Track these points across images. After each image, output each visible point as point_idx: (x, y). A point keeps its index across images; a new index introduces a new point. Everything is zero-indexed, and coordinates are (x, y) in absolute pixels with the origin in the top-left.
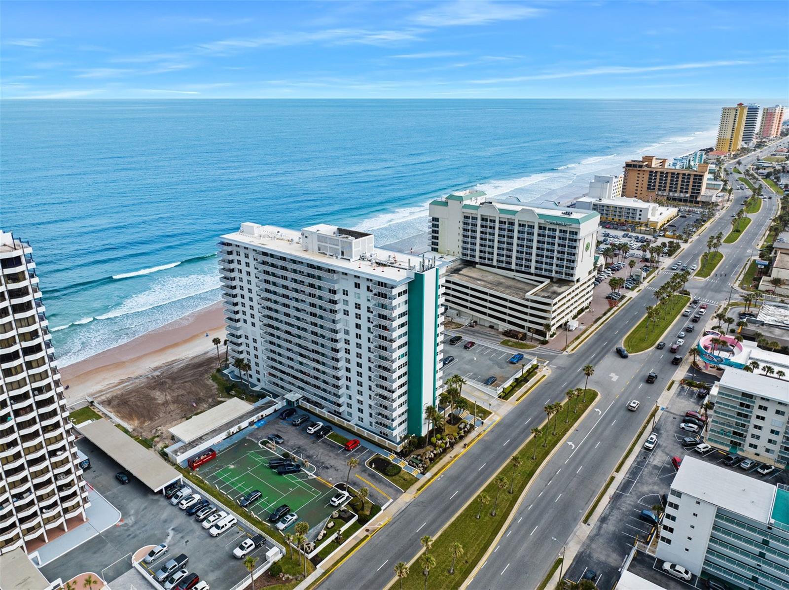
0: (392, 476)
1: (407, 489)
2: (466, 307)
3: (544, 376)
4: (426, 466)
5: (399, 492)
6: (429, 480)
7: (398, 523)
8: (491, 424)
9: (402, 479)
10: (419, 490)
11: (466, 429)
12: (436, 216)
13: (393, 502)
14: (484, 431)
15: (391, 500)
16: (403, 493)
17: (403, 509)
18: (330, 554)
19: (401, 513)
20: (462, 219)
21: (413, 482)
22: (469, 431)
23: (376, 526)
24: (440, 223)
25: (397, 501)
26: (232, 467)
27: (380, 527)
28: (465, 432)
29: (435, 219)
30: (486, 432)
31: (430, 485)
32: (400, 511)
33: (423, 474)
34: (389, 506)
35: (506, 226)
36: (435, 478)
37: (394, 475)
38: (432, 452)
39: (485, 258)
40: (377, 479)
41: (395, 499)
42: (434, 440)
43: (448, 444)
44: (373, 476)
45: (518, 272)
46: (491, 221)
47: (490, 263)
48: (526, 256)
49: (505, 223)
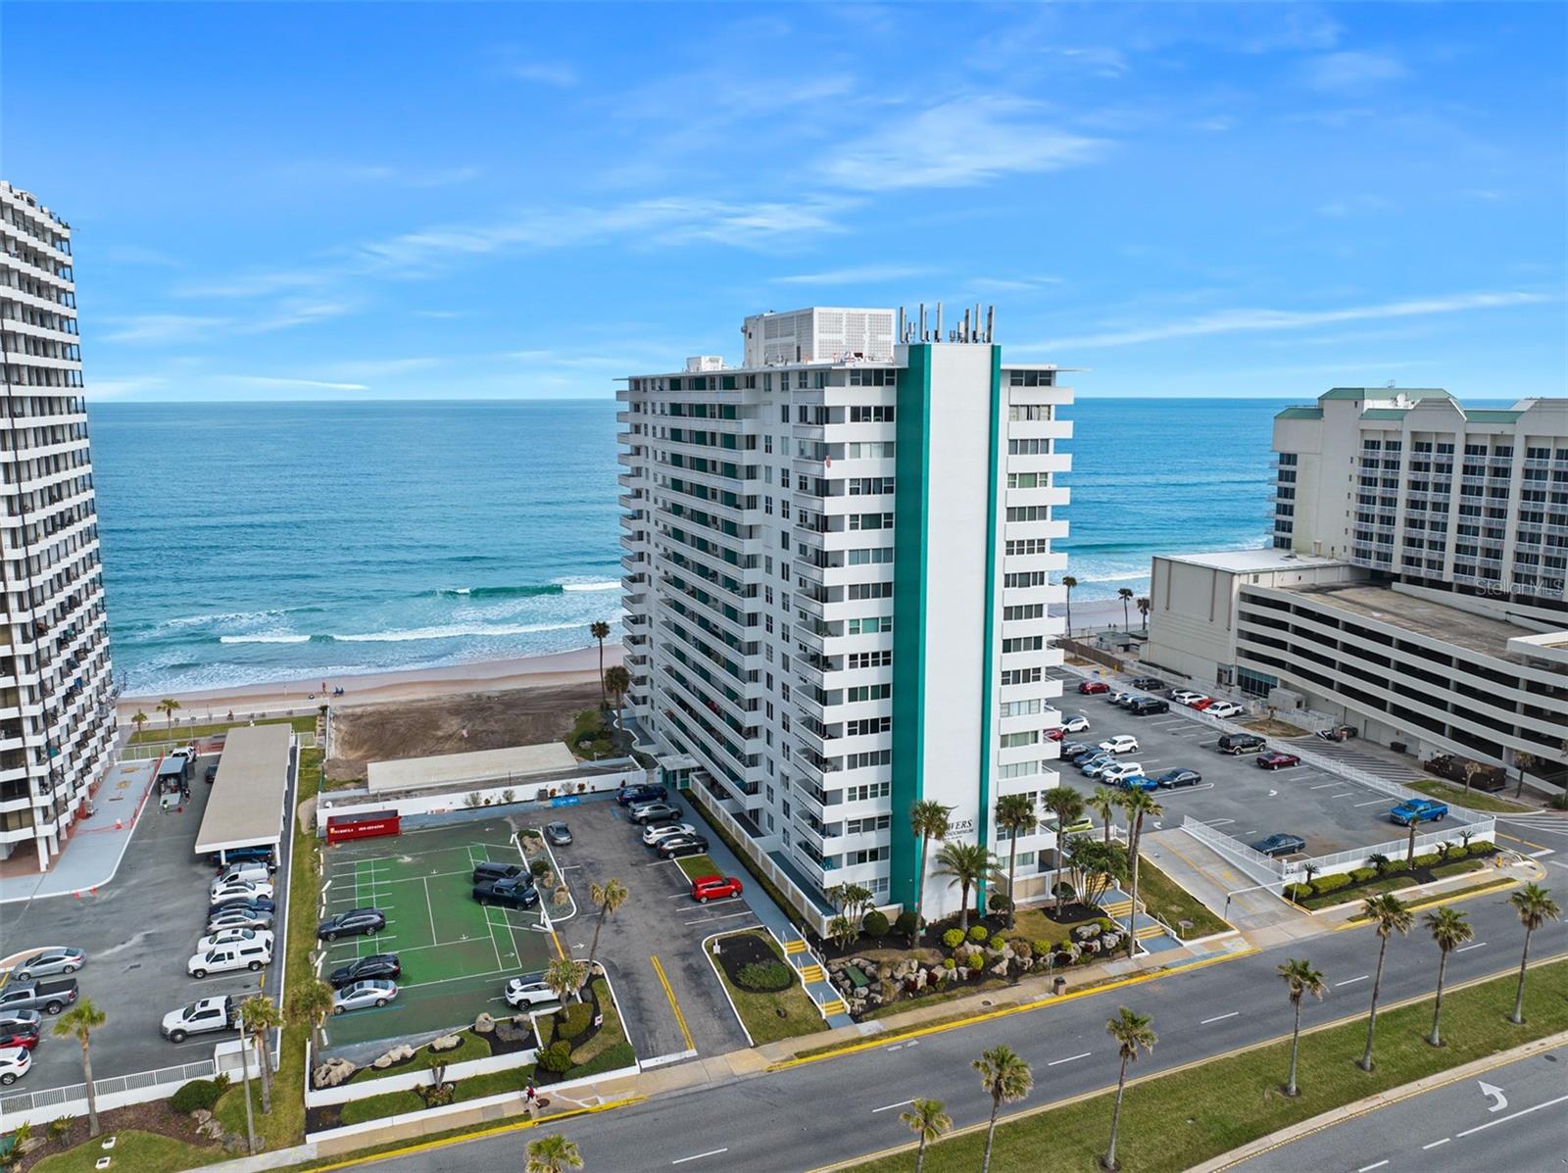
0: (749, 989)
1: (769, 1040)
2: (1327, 683)
3: (1509, 880)
4: (879, 999)
5: (736, 1040)
6: (860, 1041)
7: (650, 1117)
8: (1205, 957)
9: (774, 1009)
10: (800, 1055)
11: (1097, 944)
12: (1290, 449)
13: (693, 1059)
14: (1164, 968)
15: (692, 1052)
16: (746, 1045)
17: (706, 1087)
18: (376, 1118)
19: (687, 1095)
20: (1359, 451)
21: (803, 1027)
22: (1106, 954)
23: (579, 1102)
24: (1298, 468)
25: (707, 1061)
26: (407, 859)
27: (588, 1107)
28: (1086, 950)
29: (1289, 458)
30: (1166, 973)
31: (851, 1055)
32: (690, 1090)
33: (856, 1018)
34: (669, 1065)
35: (1487, 460)
36: (885, 1041)
37: (758, 991)
38: (929, 968)
39: (1419, 560)
40: (698, 985)
41: (705, 1054)
42: (954, 936)
43: (1005, 964)
44: (695, 975)
45: (1522, 600)
46: (1442, 448)
47: (1434, 577)
48: (1546, 550)
49: (1483, 450)
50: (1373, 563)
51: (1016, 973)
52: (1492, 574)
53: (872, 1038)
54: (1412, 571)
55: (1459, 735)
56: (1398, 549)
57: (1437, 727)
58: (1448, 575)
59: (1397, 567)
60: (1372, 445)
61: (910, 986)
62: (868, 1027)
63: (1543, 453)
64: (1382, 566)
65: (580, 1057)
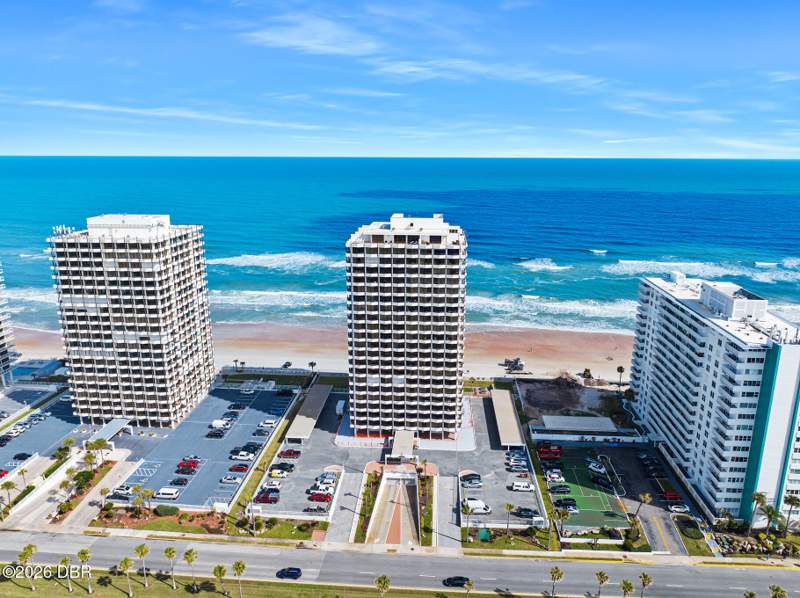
0: (687, 536)
1: (694, 555)
4: (733, 551)
5: (682, 552)
6: (724, 563)
9: (695, 545)
10: (705, 563)
13: (669, 555)
15: (668, 553)
16: (686, 555)
17: (674, 565)
19: (669, 566)
21: (705, 554)
23: (635, 559)
25: (673, 556)
27: (639, 561)
31: (722, 567)
32: (669, 564)
33: (724, 555)
34: (661, 554)
37: (690, 537)
38: (752, 545)
40: (670, 531)
41: (673, 554)
42: (762, 536)
43: (781, 551)
44: (668, 526)
51: (785, 555)
53: (729, 564)
61: (743, 550)
62: (728, 559)
65: (635, 546)
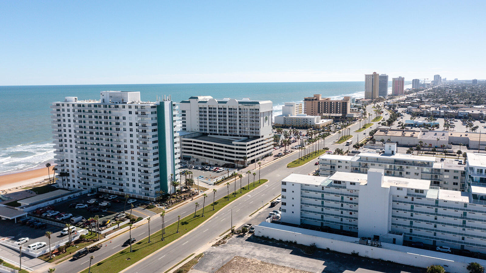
2: (202, 155)
4: (169, 205)
12: (184, 109)
15: (149, 217)
16: (156, 214)
20: (198, 109)
24: (186, 113)
29: (184, 111)
33: (168, 208)
39: (212, 130)
45: (231, 135)
46: (214, 108)
47: (215, 133)
48: (234, 126)
49: (221, 109)
50: (203, 132)
52: (226, 131)
54: (211, 132)
55: (226, 160)
56: (208, 128)
57: (222, 159)
58: (218, 132)
59: (208, 132)
60: (200, 108)
63: (231, 109)
64: (205, 132)
